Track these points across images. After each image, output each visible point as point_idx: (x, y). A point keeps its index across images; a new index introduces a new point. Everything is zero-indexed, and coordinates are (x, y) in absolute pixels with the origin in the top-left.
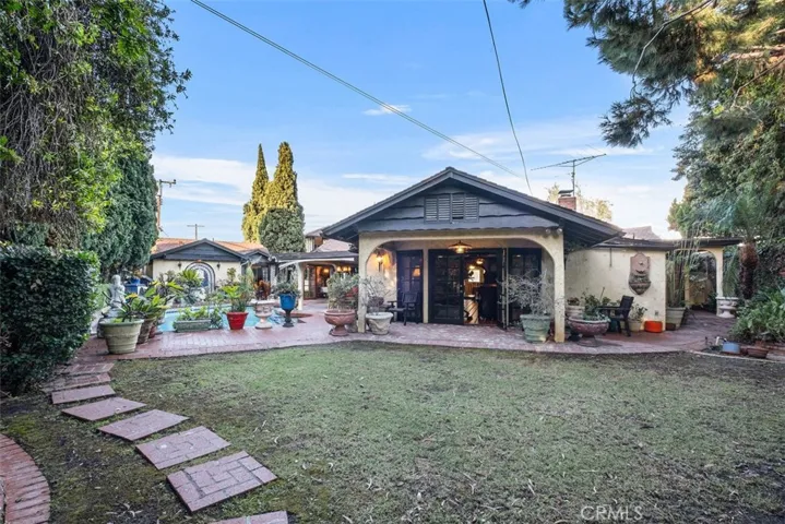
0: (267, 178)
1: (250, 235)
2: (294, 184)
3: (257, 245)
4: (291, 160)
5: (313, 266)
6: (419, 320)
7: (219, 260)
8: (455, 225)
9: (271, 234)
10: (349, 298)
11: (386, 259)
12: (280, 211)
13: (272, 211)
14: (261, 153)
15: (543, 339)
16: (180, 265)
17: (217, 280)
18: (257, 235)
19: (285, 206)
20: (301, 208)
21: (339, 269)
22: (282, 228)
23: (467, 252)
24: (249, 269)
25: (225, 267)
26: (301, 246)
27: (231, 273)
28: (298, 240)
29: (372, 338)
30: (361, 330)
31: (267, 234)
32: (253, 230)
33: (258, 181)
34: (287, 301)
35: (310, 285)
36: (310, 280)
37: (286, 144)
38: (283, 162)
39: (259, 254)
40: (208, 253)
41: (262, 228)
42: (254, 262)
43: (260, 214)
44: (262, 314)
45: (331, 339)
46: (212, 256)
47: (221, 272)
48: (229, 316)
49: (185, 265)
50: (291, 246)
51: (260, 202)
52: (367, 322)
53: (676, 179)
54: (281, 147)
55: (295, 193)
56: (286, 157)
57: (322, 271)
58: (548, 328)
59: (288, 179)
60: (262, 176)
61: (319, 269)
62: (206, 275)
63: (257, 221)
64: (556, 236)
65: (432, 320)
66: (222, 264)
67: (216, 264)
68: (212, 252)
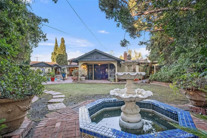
0: (58, 46)
1: (53, 60)
2: (65, 48)
3: (55, 63)
4: (64, 42)
5: (70, 68)
6: (92, 79)
7: (46, 67)
8: (97, 60)
9: (59, 60)
10: (77, 74)
11: (85, 66)
12: (61, 55)
13: (59, 55)
15: (113, 81)
16: (36, 68)
17: (45, 71)
18: (55, 60)
19: (63, 53)
20: (67, 54)
21: (75, 69)
22: (62, 59)
23: (101, 65)
24: (54, 69)
26: (67, 63)
27: (49, 70)
28: (66, 62)
29: (81, 82)
30: (79, 80)
31: (58, 60)
32: (54, 59)
33: (55, 47)
34: (64, 75)
35: (69, 73)
36: (69, 71)
37: (63, 38)
38: (62, 42)
39: (56, 65)
40: (43, 65)
41: (57, 59)
42: (55, 67)
43: (56, 55)
44: (58, 78)
45: (73, 82)
47: (47, 70)
48: (51, 78)
49: (37, 68)
50: (64, 63)
51: (56, 52)
52: (80, 79)
53: (146, 50)
54: (62, 39)
55: (65, 50)
56: (63, 41)
57: (72, 69)
58: (114, 79)
59: (63, 47)
60: (56, 45)
61: (71, 69)
62: (43, 71)
63: (55, 57)
64: (116, 62)
65: (94, 79)
66: (47, 68)
67: (45, 68)
68: (44, 65)
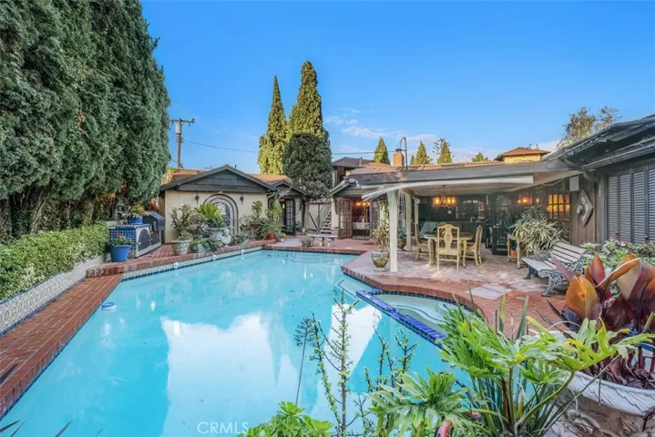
2: (320, 106)
3: (280, 176)
4: (315, 80)
7: (242, 191)
9: (297, 162)
12: (307, 136)
13: (298, 136)
14: (276, 85)
16: (197, 198)
17: (240, 215)
19: (312, 130)
20: (328, 133)
22: (309, 156)
25: (250, 200)
26: (328, 176)
27: (257, 207)
28: (326, 169)
31: (293, 162)
32: (270, 162)
33: (274, 113)
37: (309, 64)
38: (306, 83)
39: (284, 185)
40: (230, 183)
46: (234, 187)
47: (245, 207)
49: (203, 197)
50: (319, 176)
54: (304, 67)
55: (320, 117)
56: (310, 77)
59: (313, 101)
60: (278, 108)
62: (227, 210)
66: (245, 196)
67: (240, 196)
68: (235, 182)
